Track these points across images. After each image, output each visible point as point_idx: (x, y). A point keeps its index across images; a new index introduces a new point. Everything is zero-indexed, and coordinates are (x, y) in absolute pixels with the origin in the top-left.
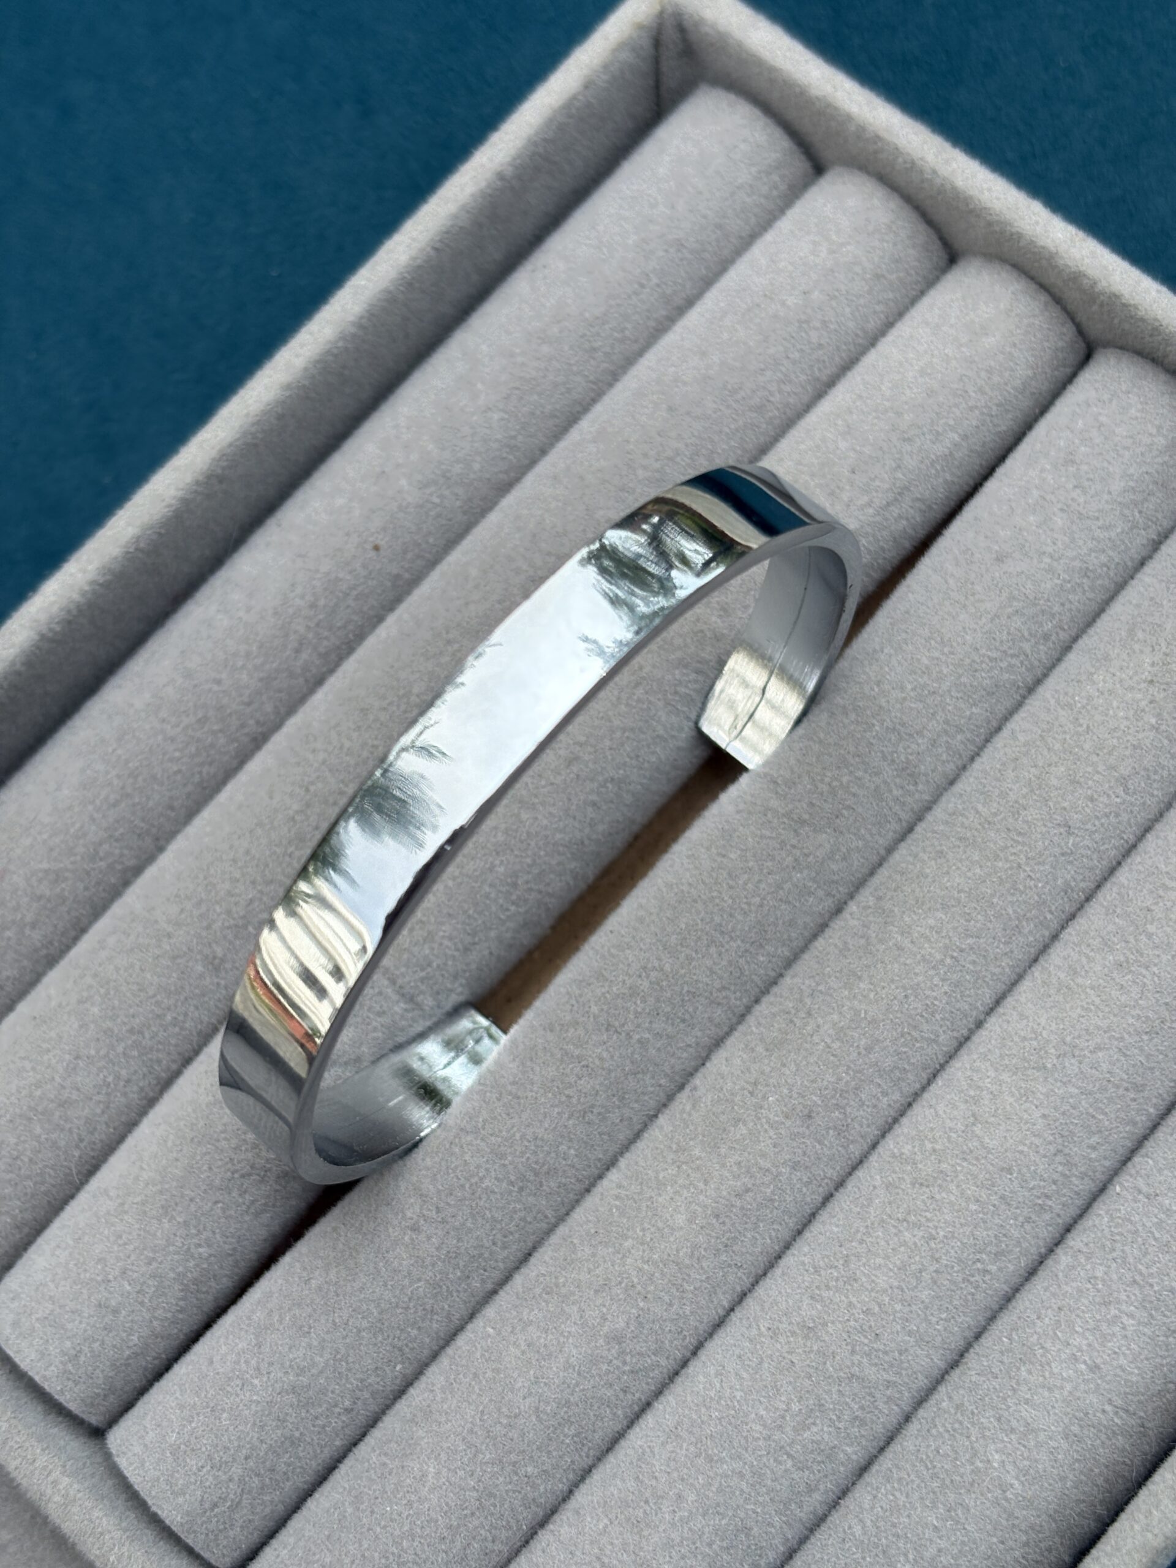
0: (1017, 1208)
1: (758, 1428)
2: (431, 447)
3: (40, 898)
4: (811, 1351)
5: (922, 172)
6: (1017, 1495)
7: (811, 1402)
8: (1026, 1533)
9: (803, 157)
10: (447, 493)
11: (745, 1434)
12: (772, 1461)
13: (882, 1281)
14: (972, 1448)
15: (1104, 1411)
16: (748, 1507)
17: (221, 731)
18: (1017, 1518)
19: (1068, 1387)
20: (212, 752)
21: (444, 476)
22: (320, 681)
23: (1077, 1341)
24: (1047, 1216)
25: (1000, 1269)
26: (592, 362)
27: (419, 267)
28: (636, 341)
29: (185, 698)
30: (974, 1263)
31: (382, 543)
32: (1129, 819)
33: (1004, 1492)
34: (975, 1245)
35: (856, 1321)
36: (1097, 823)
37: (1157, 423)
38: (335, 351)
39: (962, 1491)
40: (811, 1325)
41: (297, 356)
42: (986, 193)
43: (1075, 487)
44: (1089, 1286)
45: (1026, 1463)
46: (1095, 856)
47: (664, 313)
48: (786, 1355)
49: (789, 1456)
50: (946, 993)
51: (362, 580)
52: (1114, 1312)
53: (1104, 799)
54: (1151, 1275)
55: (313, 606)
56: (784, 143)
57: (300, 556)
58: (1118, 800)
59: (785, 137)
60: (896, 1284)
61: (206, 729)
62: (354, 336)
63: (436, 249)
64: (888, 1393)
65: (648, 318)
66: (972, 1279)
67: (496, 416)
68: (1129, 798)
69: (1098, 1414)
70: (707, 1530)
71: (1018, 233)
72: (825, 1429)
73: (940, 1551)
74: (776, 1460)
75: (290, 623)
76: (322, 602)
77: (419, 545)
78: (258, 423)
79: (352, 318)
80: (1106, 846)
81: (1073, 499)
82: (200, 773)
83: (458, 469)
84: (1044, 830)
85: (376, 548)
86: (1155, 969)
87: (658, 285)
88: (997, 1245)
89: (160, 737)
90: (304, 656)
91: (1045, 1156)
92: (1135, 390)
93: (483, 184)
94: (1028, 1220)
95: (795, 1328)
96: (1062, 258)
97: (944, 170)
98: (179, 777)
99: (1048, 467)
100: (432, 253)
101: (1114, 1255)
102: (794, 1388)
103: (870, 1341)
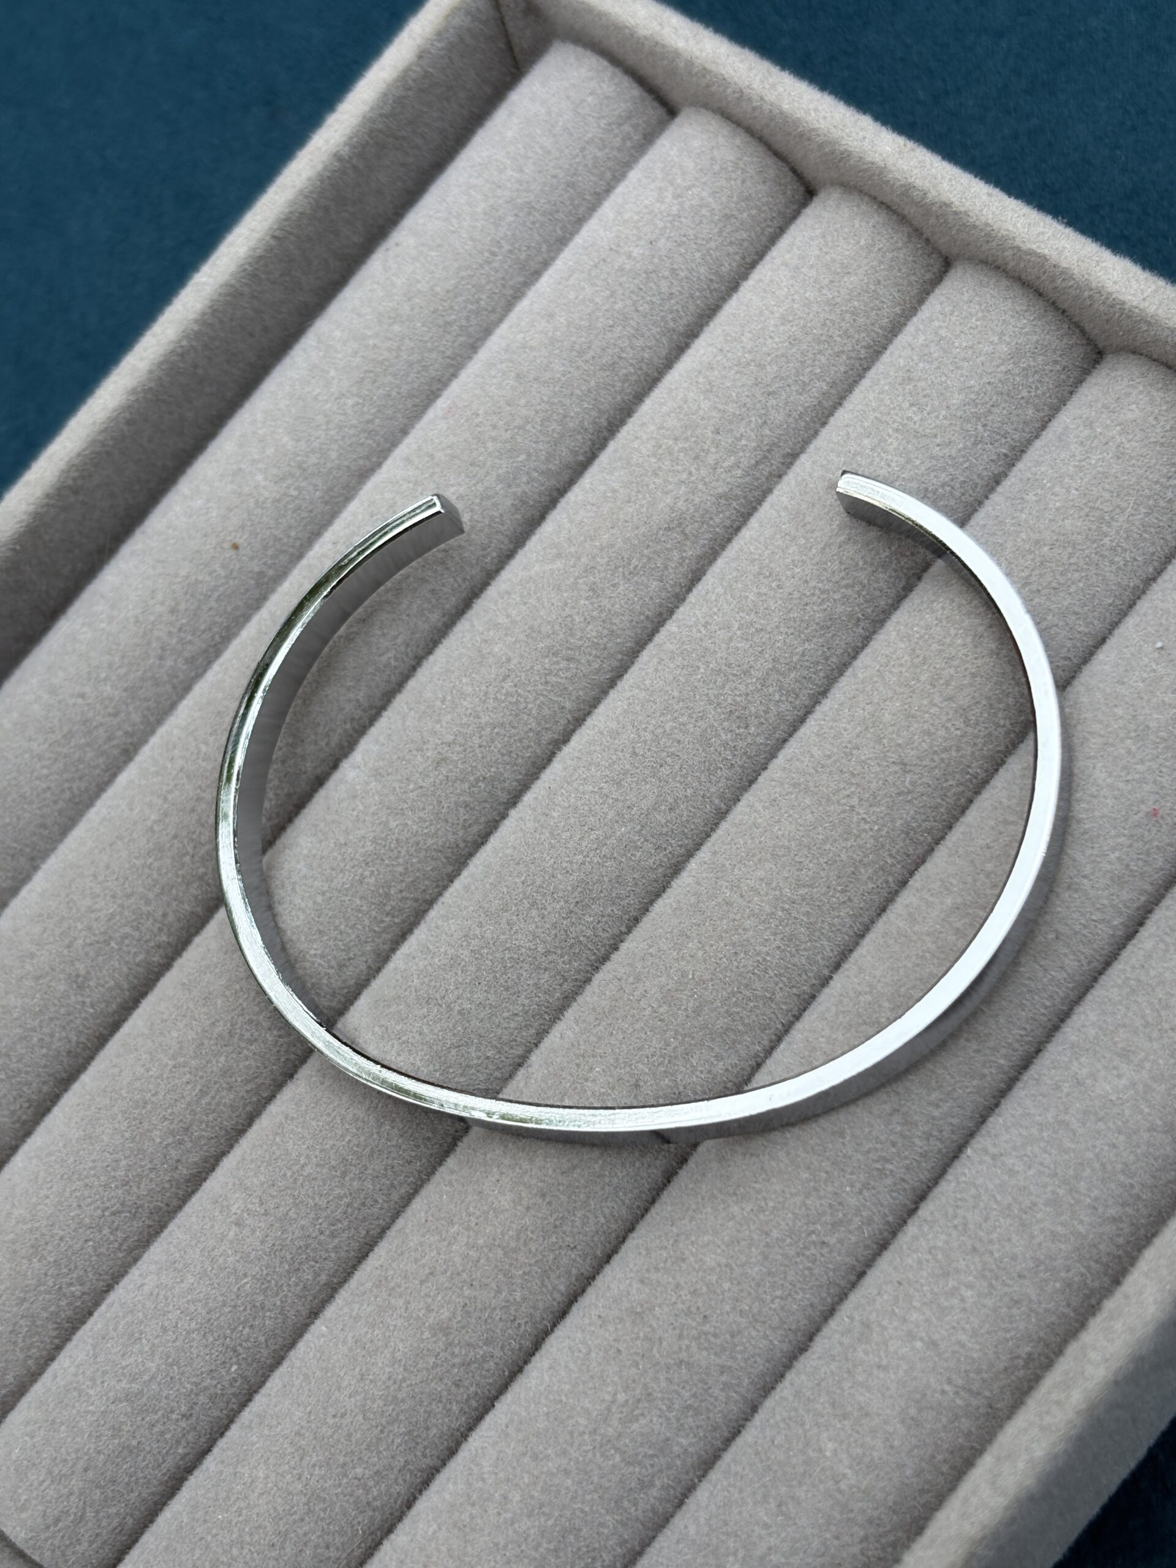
0: (852, 1174)
1: (582, 1421)
2: (286, 439)
4: (638, 1338)
5: (750, 100)
6: (850, 1486)
7: (638, 1392)
8: (861, 1526)
9: (656, 104)
10: (303, 484)
11: (570, 1429)
12: (598, 1455)
13: (710, 1260)
14: (805, 1437)
16: (575, 1506)
17: (88, 745)
18: (852, 1511)
19: (904, 1366)
20: (81, 766)
21: (300, 467)
22: (187, 688)
23: (914, 1316)
24: (889, 1181)
25: (841, 1241)
26: (448, 337)
27: (260, 258)
28: (493, 311)
29: (51, 714)
30: (810, 1234)
31: (238, 541)
32: (974, 752)
33: (837, 1482)
34: (808, 1215)
35: (683, 1303)
36: (936, 758)
37: (998, 329)
38: (179, 350)
39: (794, 1483)
40: (639, 1310)
41: (142, 359)
42: (812, 113)
43: (912, 405)
44: (930, 1256)
45: (859, 1450)
46: (938, 793)
47: (521, 279)
48: (614, 1344)
49: (617, 1449)
51: (223, 581)
52: (952, 1283)
53: (943, 732)
54: (992, 1241)
55: (173, 611)
56: (636, 91)
57: (158, 562)
58: (959, 733)
59: (635, 85)
60: (723, 1261)
61: (72, 744)
62: (197, 335)
63: (274, 237)
64: (724, 1378)
65: (504, 286)
66: (808, 1253)
67: (350, 402)
68: (971, 730)
69: (937, 1395)
70: (532, 1532)
71: (846, 150)
72: (655, 1419)
73: (769, 1549)
74: (602, 1455)
75: (151, 630)
76: (183, 607)
77: (280, 539)
78: (106, 430)
79: (192, 316)
81: (909, 419)
82: (70, 788)
83: (313, 459)
84: (878, 769)
85: (235, 547)
87: (510, 251)
88: (831, 1214)
89: (27, 756)
90: (169, 663)
92: (977, 299)
93: (320, 167)
94: (866, 1186)
95: (624, 1315)
96: (890, 171)
97: (770, 97)
98: (48, 794)
99: (886, 388)
100: (273, 242)
102: (621, 1377)
103: (698, 1323)
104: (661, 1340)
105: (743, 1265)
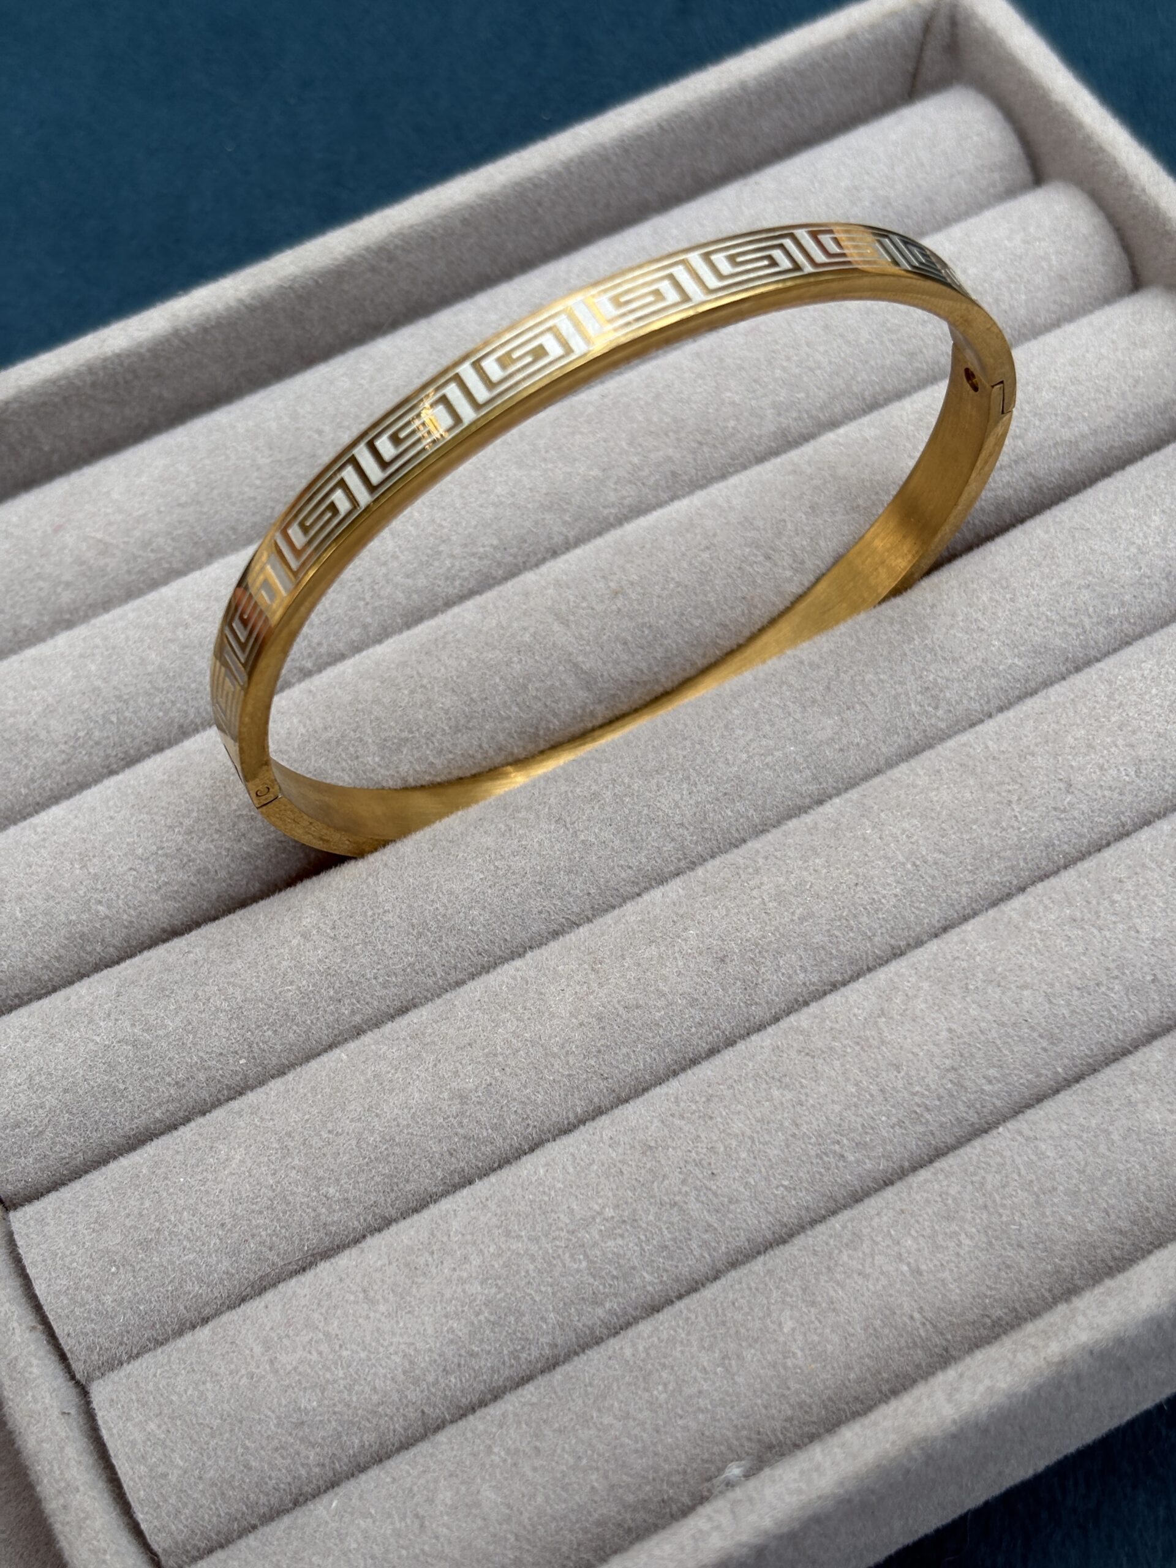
0: (893, 1106)
1: (566, 1219)
3: (82, 563)
4: (643, 1168)
6: (796, 1366)
7: (626, 1213)
8: (792, 1406)
11: (550, 1221)
12: (567, 1255)
13: (737, 1126)
15: (912, 1318)
16: (528, 1291)
18: (789, 1389)
19: (884, 1281)
23: (908, 1243)
24: (920, 1129)
25: (858, 1161)
30: (833, 1143)
32: (1132, 802)
33: (785, 1357)
34: (840, 1125)
35: (697, 1153)
36: (1099, 792)
39: (744, 1344)
40: (653, 1144)
44: (939, 1199)
45: (816, 1338)
46: (1087, 824)
48: (618, 1164)
49: (586, 1256)
50: (896, 896)
52: (954, 1227)
53: (1114, 772)
54: (1003, 1206)
58: (1127, 779)
59: (1018, 145)
60: (748, 1132)
64: (706, 1236)
66: (826, 1159)
68: (1138, 781)
69: (904, 1318)
70: (480, 1297)
72: (631, 1245)
73: (700, 1392)
74: (572, 1256)
80: (1102, 820)
84: (1045, 780)
86: (1108, 934)
88: (861, 1135)
91: (938, 1067)
94: (900, 1123)
95: (636, 1144)
101: (974, 1179)
102: (614, 1195)
103: (704, 1177)
104: (665, 1177)
105: (766, 1143)
